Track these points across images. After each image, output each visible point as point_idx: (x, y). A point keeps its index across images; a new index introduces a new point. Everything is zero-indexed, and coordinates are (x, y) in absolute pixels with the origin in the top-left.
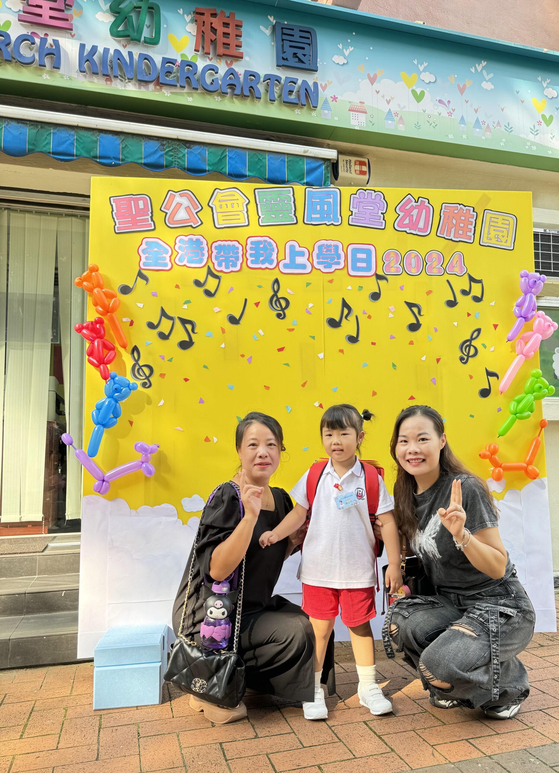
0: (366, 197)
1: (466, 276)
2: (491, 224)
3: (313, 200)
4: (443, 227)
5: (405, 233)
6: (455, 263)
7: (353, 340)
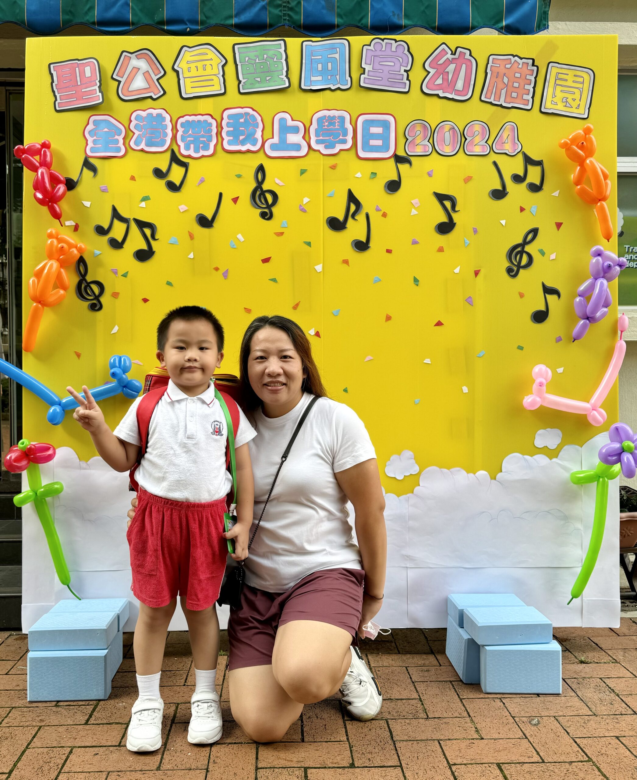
2: (557, 82)
3: (312, 58)
4: (490, 88)
5: (435, 97)
6: (505, 136)
7: (361, 246)
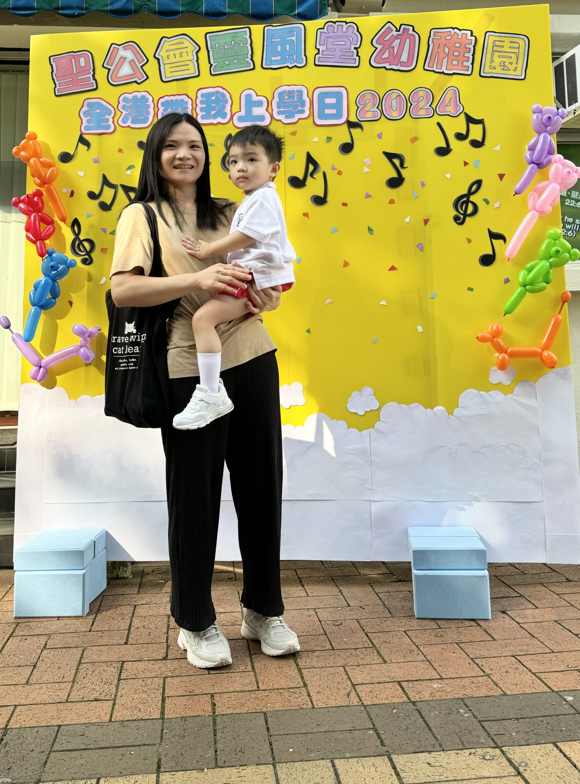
0: (336, 31)
1: (463, 117)
2: (495, 49)
3: (273, 40)
4: (432, 58)
5: (384, 69)
6: (447, 100)
7: (319, 201)
